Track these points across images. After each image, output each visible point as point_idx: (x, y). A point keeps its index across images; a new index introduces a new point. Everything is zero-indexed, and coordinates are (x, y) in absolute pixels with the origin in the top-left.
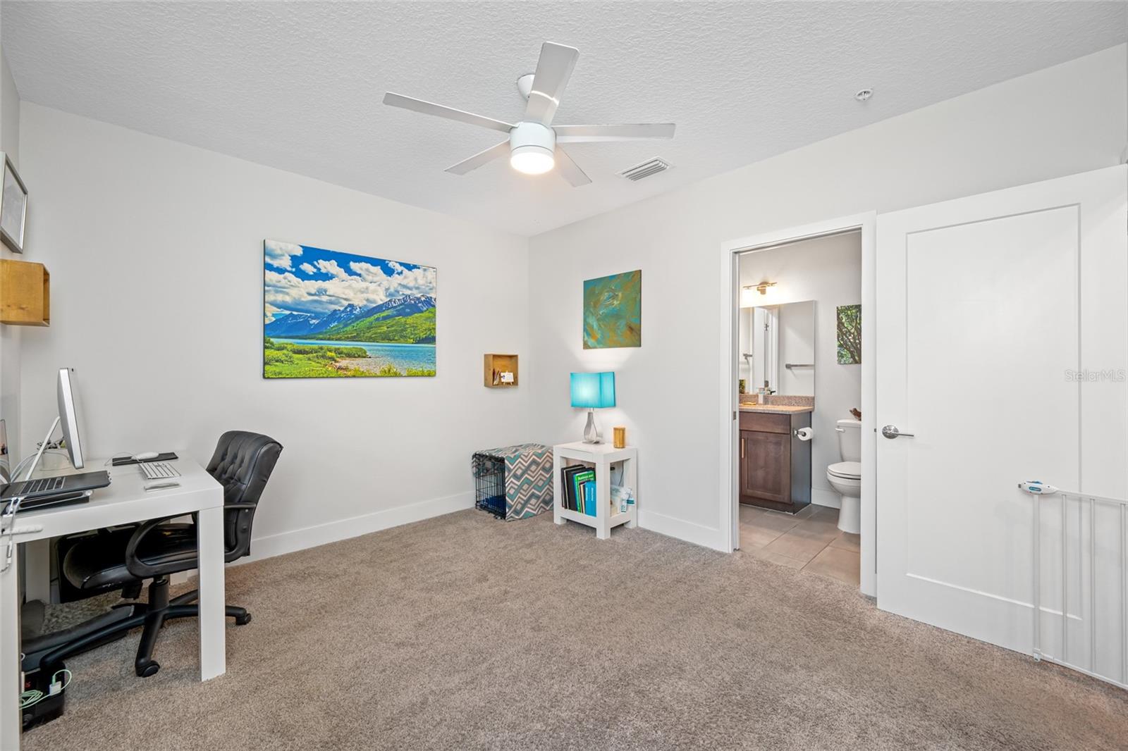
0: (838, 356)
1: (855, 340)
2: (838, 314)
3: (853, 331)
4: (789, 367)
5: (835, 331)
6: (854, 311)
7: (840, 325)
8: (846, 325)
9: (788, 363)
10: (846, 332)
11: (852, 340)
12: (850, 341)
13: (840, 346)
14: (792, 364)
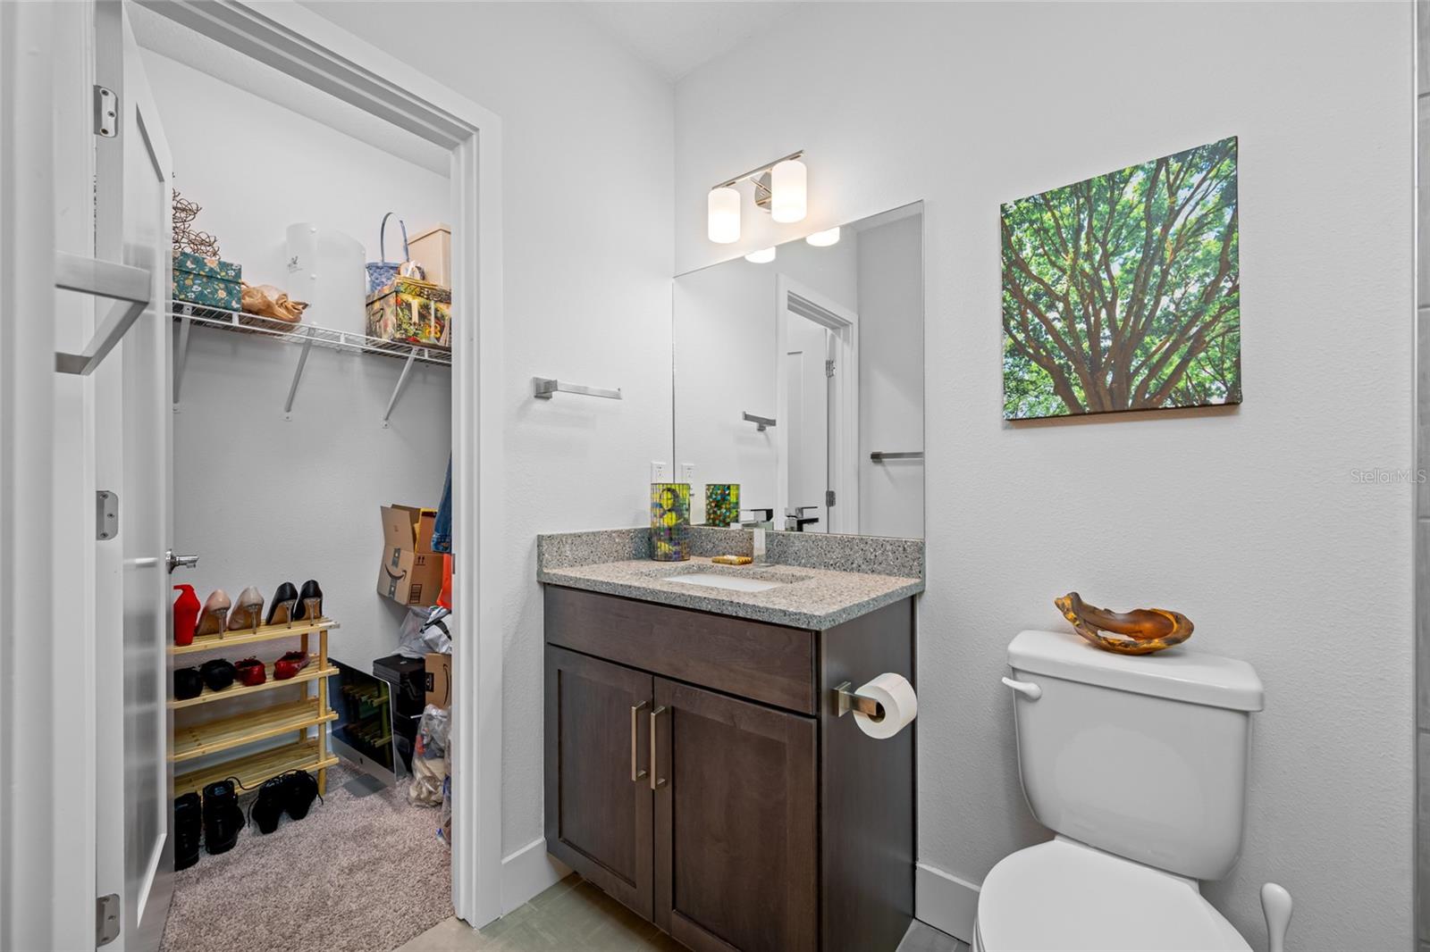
0: (1007, 391)
1: (1071, 326)
2: (1007, 232)
3: (1060, 289)
4: (877, 457)
5: (993, 297)
6: (1067, 209)
7: (1014, 264)
8: (1034, 269)
9: (876, 450)
10: (1038, 296)
11: (1058, 325)
12: (1051, 330)
13: (1016, 350)
14: (884, 452)
